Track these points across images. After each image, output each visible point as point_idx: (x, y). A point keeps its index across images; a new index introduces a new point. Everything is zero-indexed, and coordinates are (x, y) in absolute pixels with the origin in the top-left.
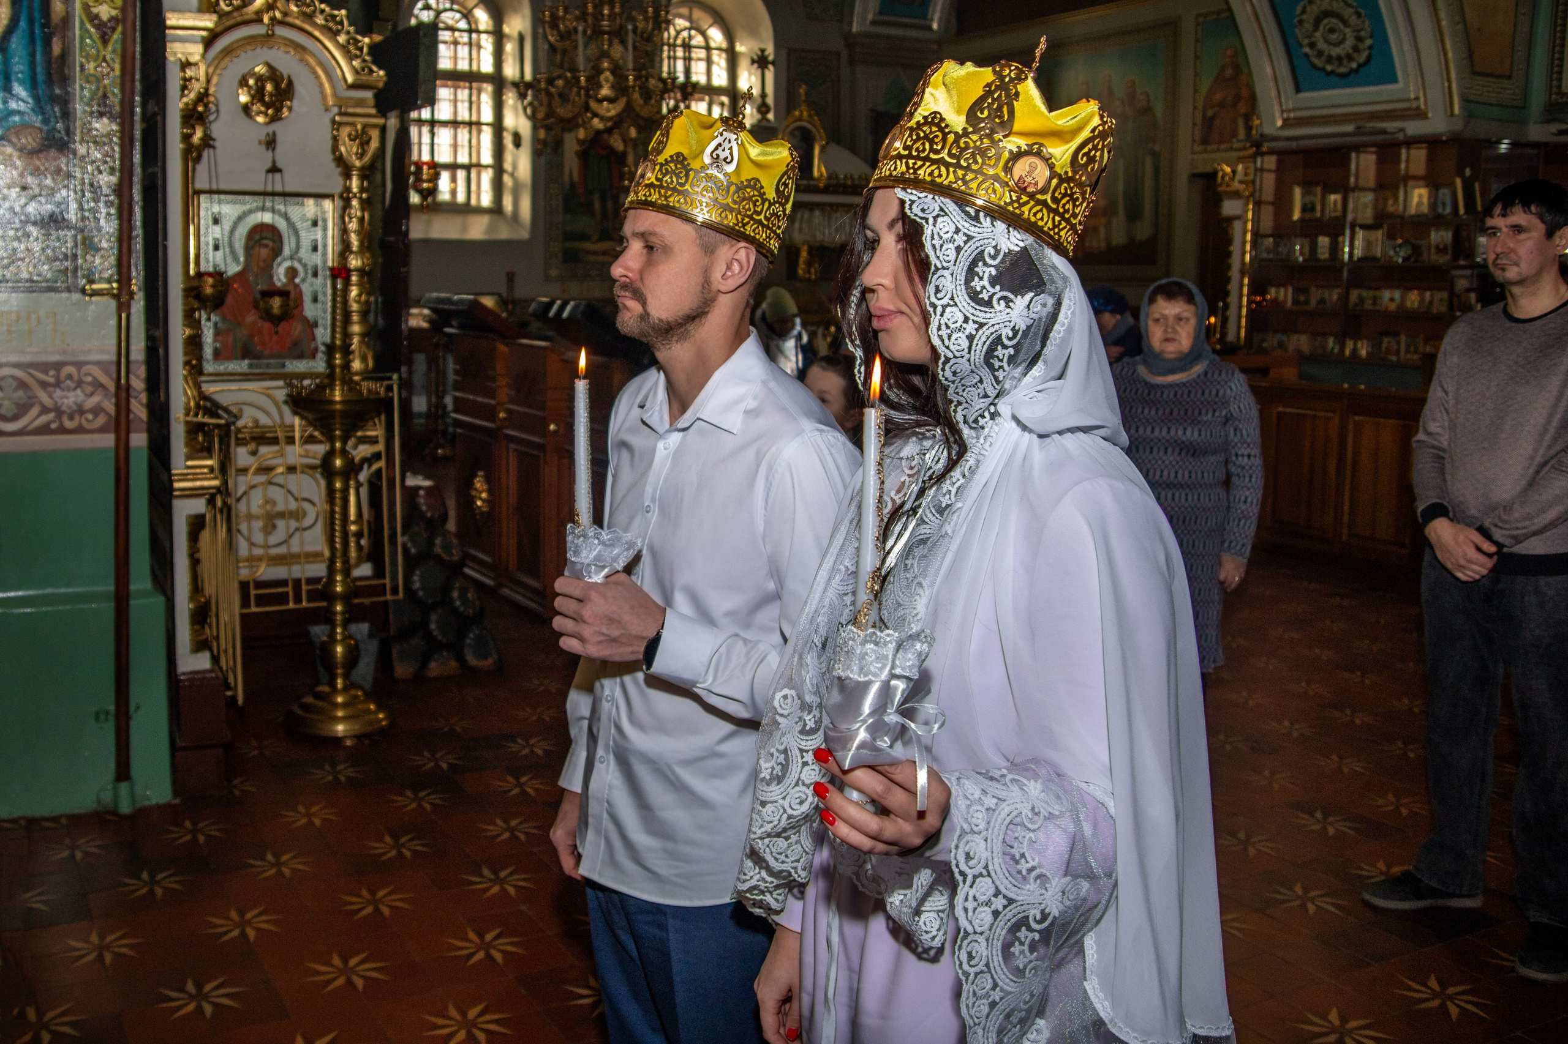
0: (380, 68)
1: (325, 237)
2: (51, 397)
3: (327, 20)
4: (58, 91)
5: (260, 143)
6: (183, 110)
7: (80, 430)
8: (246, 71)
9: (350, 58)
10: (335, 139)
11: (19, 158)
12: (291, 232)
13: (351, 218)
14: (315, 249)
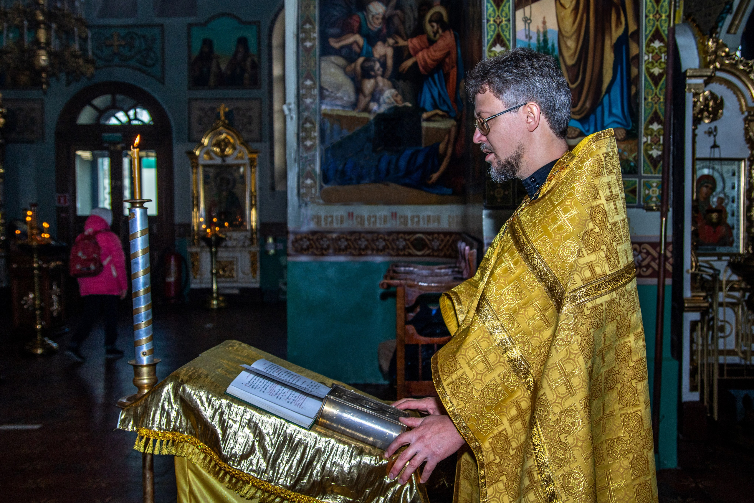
7: (640, 275)
12: (721, 179)
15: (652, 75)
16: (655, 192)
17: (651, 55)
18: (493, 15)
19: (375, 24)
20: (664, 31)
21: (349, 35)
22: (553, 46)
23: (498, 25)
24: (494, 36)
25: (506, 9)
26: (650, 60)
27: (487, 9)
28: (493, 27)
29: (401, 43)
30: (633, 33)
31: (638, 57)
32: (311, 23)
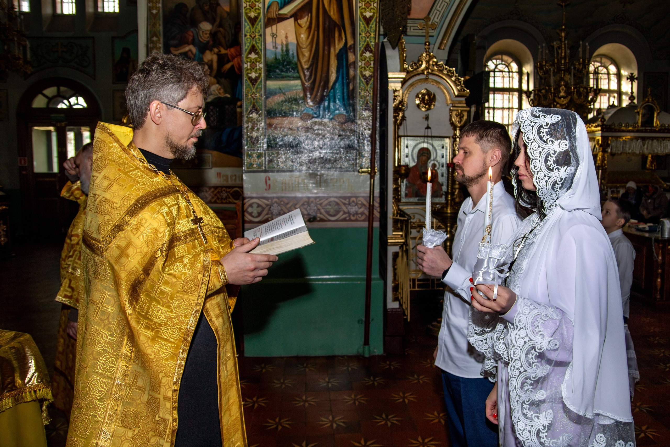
0: (467, 89)
1: (446, 152)
2: (347, 208)
3: (448, 72)
4: (351, 102)
5: (423, 118)
6: (394, 107)
7: (356, 220)
8: (418, 92)
9: (456, 85)
10: (451, 116)
11: (338, 125)
12: (434, 151)
13: (456, 145)
14: (443, 157)
15: (364, 76)
16: (366, 162)
17: (363, 62)
18: (249, 31)
19: (205, 38)
20: (372, 45)
21: (186, 45)
22: (293, 54)
23: (253, 38)
24: (250, 47)
25: (259, 27)
26: (363, 66)
27: (245, 27)
28: (249, 40)
29: (223, 51)
30: (351, 46)
31: (354, 63)
32: (157, 37)
